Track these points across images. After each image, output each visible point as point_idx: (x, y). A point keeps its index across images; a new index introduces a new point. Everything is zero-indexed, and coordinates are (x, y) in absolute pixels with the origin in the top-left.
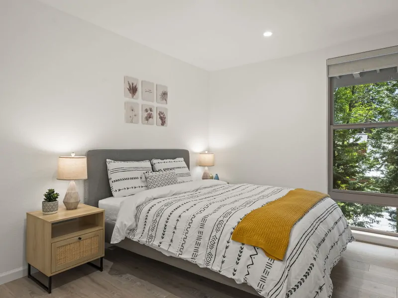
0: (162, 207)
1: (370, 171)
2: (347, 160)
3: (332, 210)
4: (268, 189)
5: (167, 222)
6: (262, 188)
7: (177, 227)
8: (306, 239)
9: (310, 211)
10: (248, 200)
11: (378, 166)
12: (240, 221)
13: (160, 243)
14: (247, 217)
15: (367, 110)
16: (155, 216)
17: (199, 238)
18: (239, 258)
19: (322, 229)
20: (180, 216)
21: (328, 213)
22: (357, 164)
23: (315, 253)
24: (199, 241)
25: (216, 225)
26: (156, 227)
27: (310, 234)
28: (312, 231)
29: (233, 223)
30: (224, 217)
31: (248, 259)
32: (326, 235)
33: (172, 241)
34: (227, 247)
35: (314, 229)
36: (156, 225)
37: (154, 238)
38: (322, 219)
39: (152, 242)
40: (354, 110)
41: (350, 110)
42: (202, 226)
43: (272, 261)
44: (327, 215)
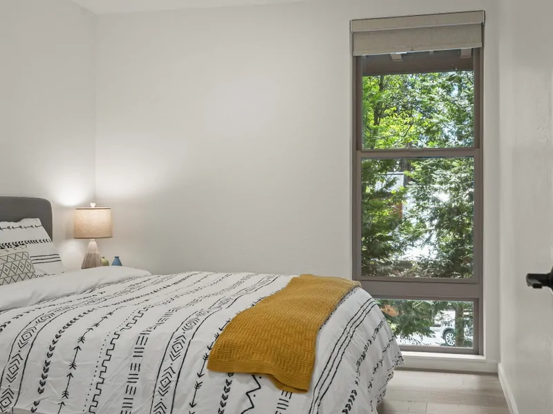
0: (30, 326)
1: (413, 245)
2: (373, 225)
3: (369, 308)
4: (248, 277)
5: (49, 356)
6: (238, 277)
7: (77, 363)
8: (341, 352)
9: (339, 308)
10: (219, 297)
11: (427, 235)
12: (220, 332)
13: (36, 404)
14: (230, 325)
15: (406, 124)
16: (16, 346)
17: (133, 378)
18: (224, 402)
19: (359, 339)
20: (82, 339)
21: (364, 313)
22: (390, 234)
23: (356, 375)
24: (134, 385)
25: (170, 346)
26: (20, 372)
27: (344, 345)
28: (347, 341)
29: (206, 337)
30: (185, 329)
31: (243, 401)
32: (366, 348)
33: (66, 394)
34: (198, 386)
35: (349, 338)
36: (21, 366)
37: (15, 396)
38: (358, 322)
39: (11, 406)
40: (383, 122)
41: (376, 123)
42: (139, 353)
43: (289, 395)
44: (363, 317)
